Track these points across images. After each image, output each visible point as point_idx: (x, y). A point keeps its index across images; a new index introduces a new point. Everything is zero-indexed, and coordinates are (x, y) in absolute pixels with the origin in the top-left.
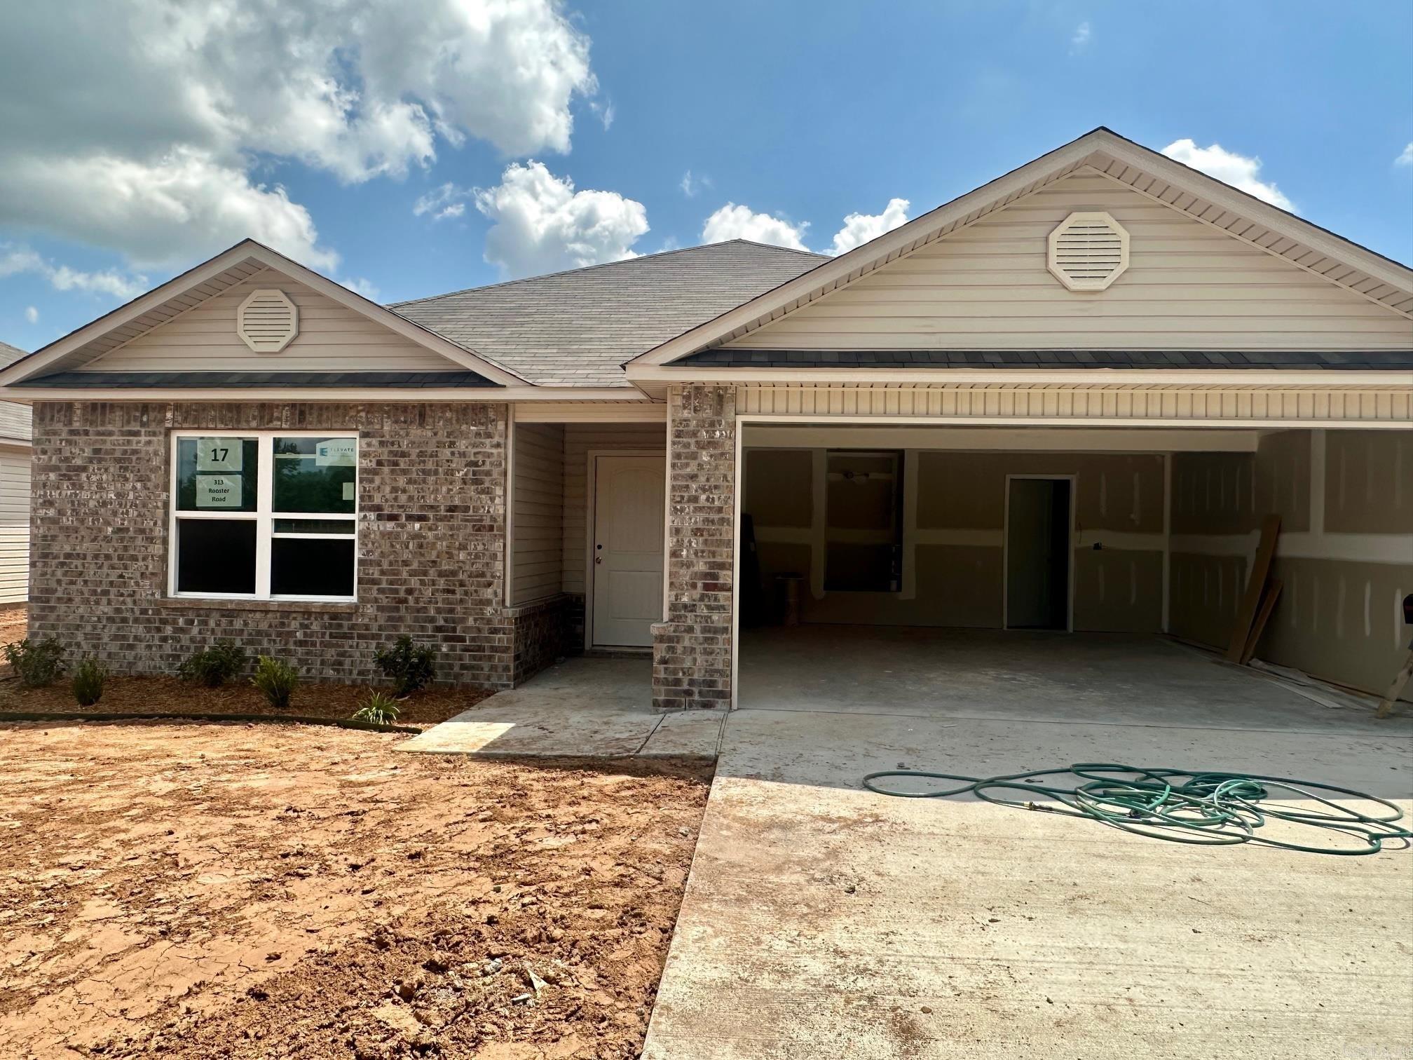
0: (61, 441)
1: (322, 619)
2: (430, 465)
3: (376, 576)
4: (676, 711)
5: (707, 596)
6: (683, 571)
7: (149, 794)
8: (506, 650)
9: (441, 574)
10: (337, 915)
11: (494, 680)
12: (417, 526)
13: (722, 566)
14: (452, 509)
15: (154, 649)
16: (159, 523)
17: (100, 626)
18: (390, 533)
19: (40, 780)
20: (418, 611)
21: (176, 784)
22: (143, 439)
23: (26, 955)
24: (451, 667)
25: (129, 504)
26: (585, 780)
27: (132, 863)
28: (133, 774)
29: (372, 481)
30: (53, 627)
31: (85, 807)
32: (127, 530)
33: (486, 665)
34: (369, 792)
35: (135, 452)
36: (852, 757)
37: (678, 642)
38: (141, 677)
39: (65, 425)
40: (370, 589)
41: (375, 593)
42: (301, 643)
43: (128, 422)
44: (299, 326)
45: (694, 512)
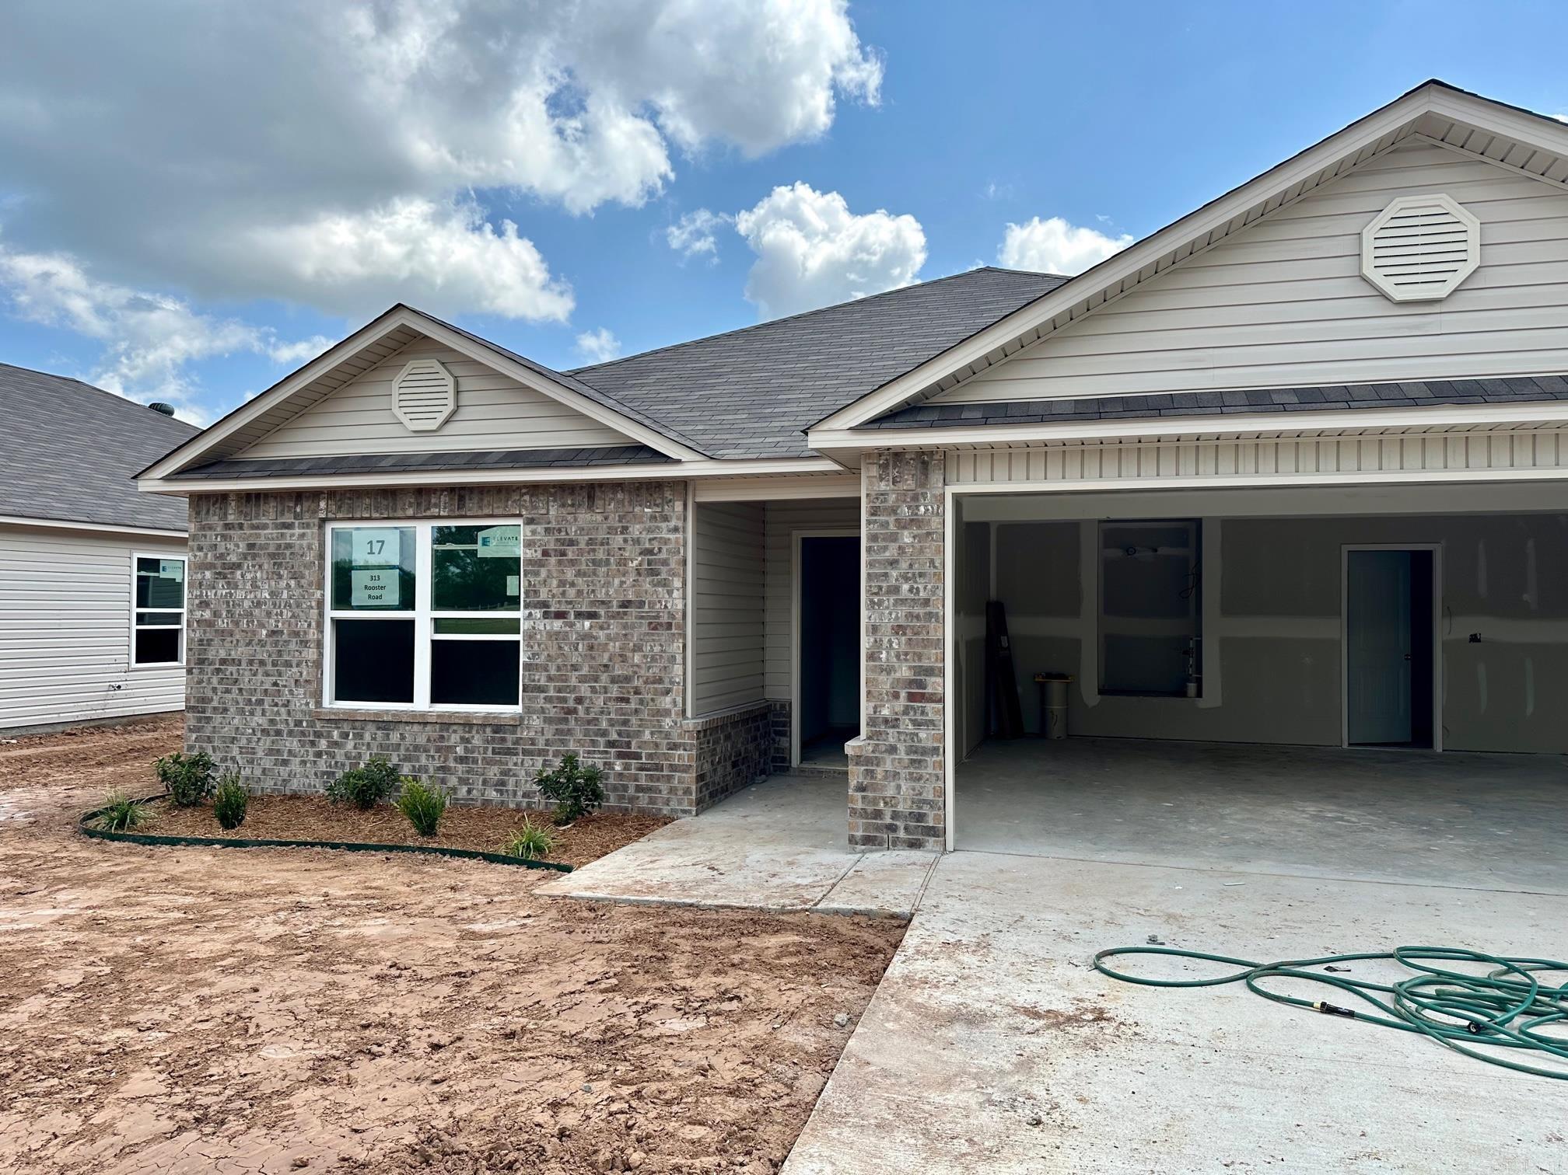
0: (217, 536)
1: (484, 732)
2: (601, 555)
3: (542, 682)
4: (876, 851)
5: (913, 708)
6: (883, 677)
7: (254, 939)
8: (686, 769)
9: (613, 680)
10: (393, 1110)
11: (674, 805)
12: (587, 624)
13: (930, 671)
14: (625, 604)
15: (308, 765)
16: (313, 624)
17: (255, 738)
18: (558, 633)
19: (152, 918)
20: (589, 722)
21: (286, 928)
22: (297, 531)
23: (48, 1137)
24: (625, 788)
25: (283, 605)
26: (744, 940)
27: (201, 1026)
28: (246, 913)
29: (537, 574)
30: (209, 740)
31: (183, 952)
32: (282, 632)
33: (664, 787)
34: (488, 945)
35: (289, 546)
36: (1088, 925)
37: (878, 765)
38: (295, 796)
39: (220, 519)
40: (537, 697)
41: (541, 703)
42: (462, 760)
43: (282, 514)
44: (457, 399)
45: (894, 605)
